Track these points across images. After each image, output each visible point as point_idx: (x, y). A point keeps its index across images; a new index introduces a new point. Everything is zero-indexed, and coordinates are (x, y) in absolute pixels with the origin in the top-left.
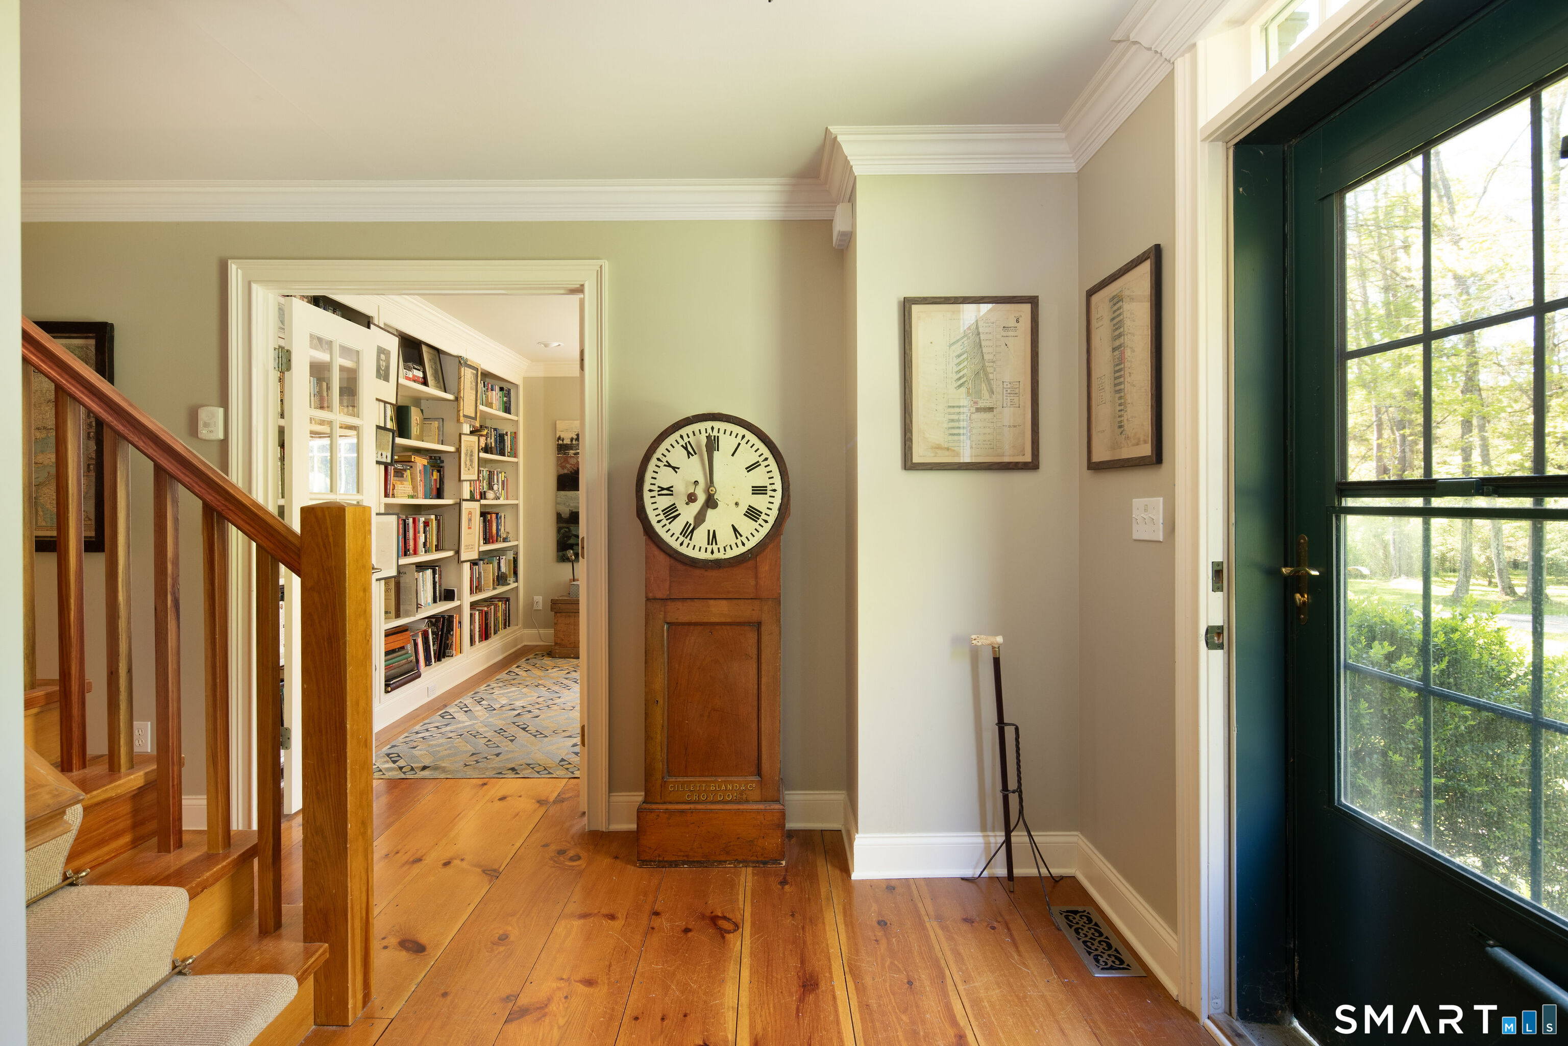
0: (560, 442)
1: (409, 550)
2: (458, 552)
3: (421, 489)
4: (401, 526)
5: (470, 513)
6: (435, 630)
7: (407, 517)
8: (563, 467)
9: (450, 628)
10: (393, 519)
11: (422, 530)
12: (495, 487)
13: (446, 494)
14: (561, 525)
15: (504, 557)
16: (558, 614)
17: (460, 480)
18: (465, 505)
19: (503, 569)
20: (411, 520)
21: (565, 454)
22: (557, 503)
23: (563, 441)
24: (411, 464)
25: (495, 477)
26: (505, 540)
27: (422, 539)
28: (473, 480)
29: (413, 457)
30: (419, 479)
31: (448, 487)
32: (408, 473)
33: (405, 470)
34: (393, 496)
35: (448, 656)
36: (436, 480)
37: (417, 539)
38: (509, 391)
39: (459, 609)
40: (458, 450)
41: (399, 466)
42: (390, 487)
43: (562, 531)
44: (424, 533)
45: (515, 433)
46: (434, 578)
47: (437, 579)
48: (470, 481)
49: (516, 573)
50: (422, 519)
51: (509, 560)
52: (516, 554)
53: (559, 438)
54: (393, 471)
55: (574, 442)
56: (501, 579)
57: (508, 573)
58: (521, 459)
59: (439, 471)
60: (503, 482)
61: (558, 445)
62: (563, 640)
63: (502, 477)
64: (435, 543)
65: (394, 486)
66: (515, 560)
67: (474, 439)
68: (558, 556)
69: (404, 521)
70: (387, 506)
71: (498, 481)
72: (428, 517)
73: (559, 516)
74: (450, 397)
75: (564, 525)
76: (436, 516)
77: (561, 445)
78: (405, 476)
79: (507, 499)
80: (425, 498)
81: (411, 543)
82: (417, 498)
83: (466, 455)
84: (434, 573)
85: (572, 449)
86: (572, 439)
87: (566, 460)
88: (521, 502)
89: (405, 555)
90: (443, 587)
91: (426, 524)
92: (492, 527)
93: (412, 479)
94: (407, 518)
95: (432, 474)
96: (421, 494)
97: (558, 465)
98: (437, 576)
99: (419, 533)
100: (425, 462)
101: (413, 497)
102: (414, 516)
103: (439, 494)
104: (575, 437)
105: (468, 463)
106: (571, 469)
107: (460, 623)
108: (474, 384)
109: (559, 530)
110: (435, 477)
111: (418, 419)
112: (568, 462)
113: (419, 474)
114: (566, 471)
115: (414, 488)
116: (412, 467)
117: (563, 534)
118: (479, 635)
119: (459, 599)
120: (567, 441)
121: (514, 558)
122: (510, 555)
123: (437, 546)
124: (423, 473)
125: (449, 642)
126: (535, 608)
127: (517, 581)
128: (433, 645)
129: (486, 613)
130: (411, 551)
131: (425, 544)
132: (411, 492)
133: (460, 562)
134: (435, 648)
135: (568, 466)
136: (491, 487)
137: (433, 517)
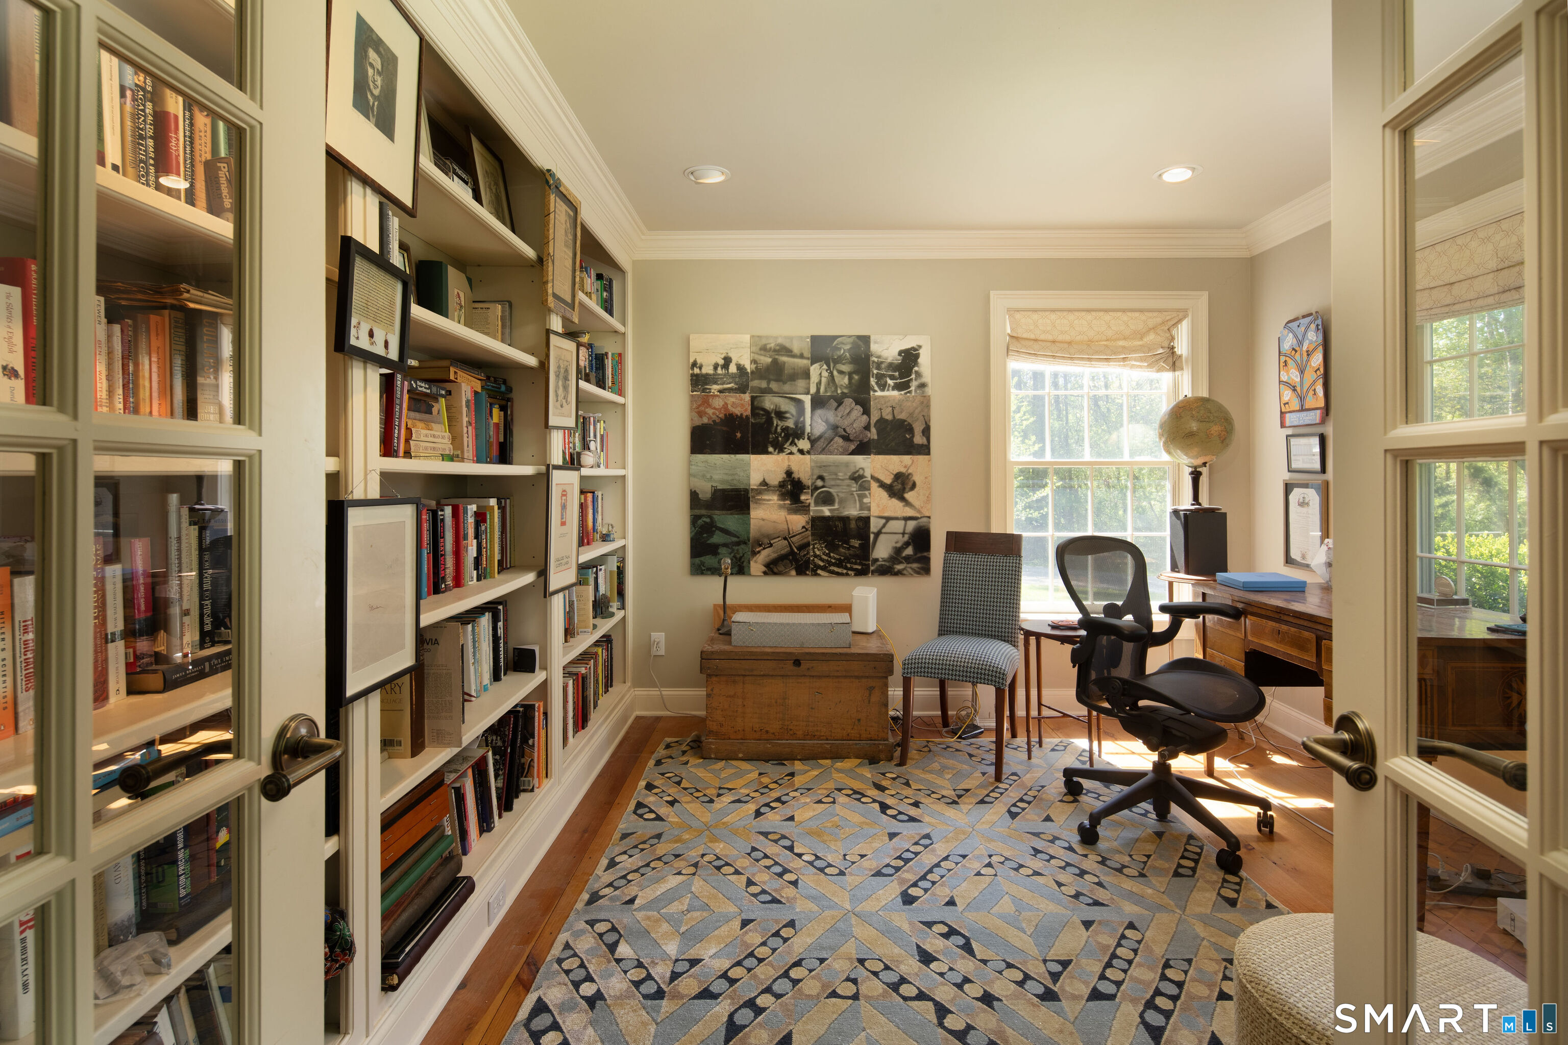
0: (697, 371)
1: (444, 579)
2: (543, 573)
3: (468, 441)
4: (425, 526)
5: (564, 494)
6: (499, 743)
7: (438, 504)
8: (701, 414)
9: (529, 733)
10: (405, 515)
11: (471, 531)
12: (592, 445)
13: (516, 455)
14: (697, 512)
15: (603, 567)
16: (714, 679)
17: (547, 426)
18: (558, 477)
19: (602, 590)
20: (448, 511)
21: (704, 390)
22: (691, 475)
23: (700, 368)
24: (448, 386)
25: (592, 427)
26: (605, 538)
27: (472, 551)
28: (569, 429)
29: (452, 370)
30: (465, 419)
31: (521, 439)
32: (441, 405)
33: (435, 398)
34: (408, 454)
35: (525, 791)
36: (497, 425)
37: (463, 552)
38: (611, 281)
39: (543, 689)
40: (544, 366)
41: (423, 387)
42: (399, 434)
43: (700, 522)
44: (477, 536)
45: (620, 355)
46: (495, 629)
47: (500, 632)
48: (564, 428)
49: (621, 593)
50: (472, 508)
51: (611, 572)
52: (623, 560)
53: (694, 364)
54: (406, 397)
55: (719, 371)
56: (600, 608)
57: (608, 594)
58: (629, 400)
59: (503, 408)
60: (602, 436)
61: (692, 375)
62: (721, 725)
63: (600, 426)
64: (497, 557)
65: (409, 431)
66: (621, 572)
67: (570, 345)
68: (692, 565)
69: (434, 513)
70: (387, 477)
71: (595, 436)
72: (483, 502)
73: (694, 497)
74: (529, 252)
75: (703, 512)
76: (499, 503)
77: (697, 375)
78: (435, 410)
79: (607, 467)
80: (479, 461)
81: (449, 562)
82: (462, 460)
83: (557, 376)
84: (495, 620)
85: (716, 383)
86: (716, 367)
87: (706, 402)
88: (629, 472)
89: (436, 590)
90: (512, 645)
91: (480, 517)
92: (586, 516)
93: (450, 419)
94: (440, 506)
95: (491, 416)
96: (469, 452)
97: (691, 409)
98: (500, 624)
99: (466, 537)
100: (478, 386)
101: (451, 458)
102: (456, 501)
103: (504, 457)
104: (721, 362)
105: (561, 391)
106: (714, 417)
107: (545, 714)
108: (571, 237)
109: (694, 520)
110: (495, 419)
111: (462, 295)
112: (709, 406)
113: (465, 409)
114: (705, 420)
115: (456, 439)
116: (449, 393)
117: (702, 527)
118: (574, 722)
119: (544, 668)
120: (708, 370)
121: (618, 568)
122: (613, 564)
123: (500, 563)
124: (472, 407)
125: (526, 760)
126: (654, 651)
127: (623, 607)
128: (496, 776)
129: (584, 678)
130: (450, 582)
131: (477, 561)
132: (448, 448)
133: (547, 594)
134: (500, 785)
135: (710, 411)
136: (586, 446)
137: (493, 502)
